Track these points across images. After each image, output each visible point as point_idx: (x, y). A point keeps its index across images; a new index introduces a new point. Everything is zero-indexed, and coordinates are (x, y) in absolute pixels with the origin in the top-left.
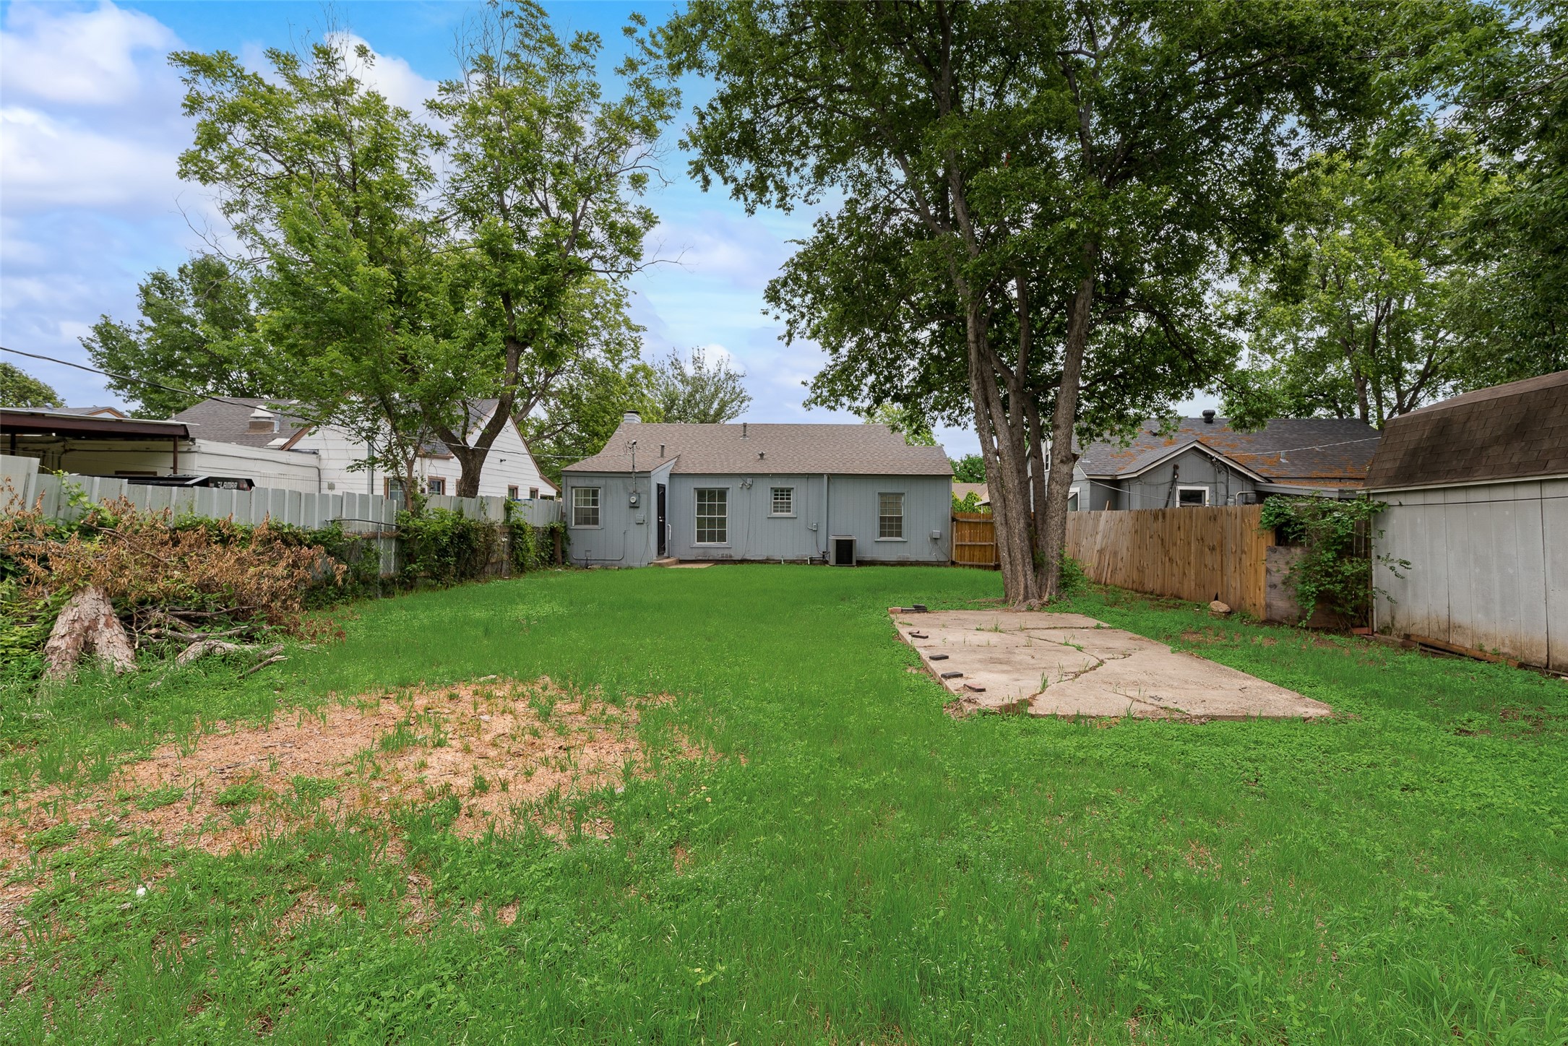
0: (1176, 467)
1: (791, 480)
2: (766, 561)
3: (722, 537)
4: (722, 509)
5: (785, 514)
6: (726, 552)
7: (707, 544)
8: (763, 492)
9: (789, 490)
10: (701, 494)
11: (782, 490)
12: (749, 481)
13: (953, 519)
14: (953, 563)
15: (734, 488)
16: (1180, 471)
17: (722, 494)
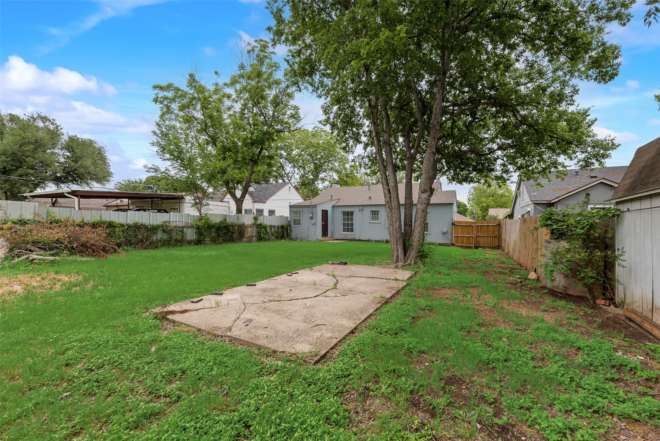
0: (588, 195)
1: (379, 207)
2: (368, 241)
3: (352, 230)
4: (352, 219)
5: (376, 221)
6: (353, 236)
7: (346, 233)
8: (367, 212)
9: (378, 211)
10: (344, 213)
11: (375, 211)
12: (362, 208)
13: (453, 224)
14: (453, 245)
15: (356, 210)
16: (591, 197)
17: (352, 213)
